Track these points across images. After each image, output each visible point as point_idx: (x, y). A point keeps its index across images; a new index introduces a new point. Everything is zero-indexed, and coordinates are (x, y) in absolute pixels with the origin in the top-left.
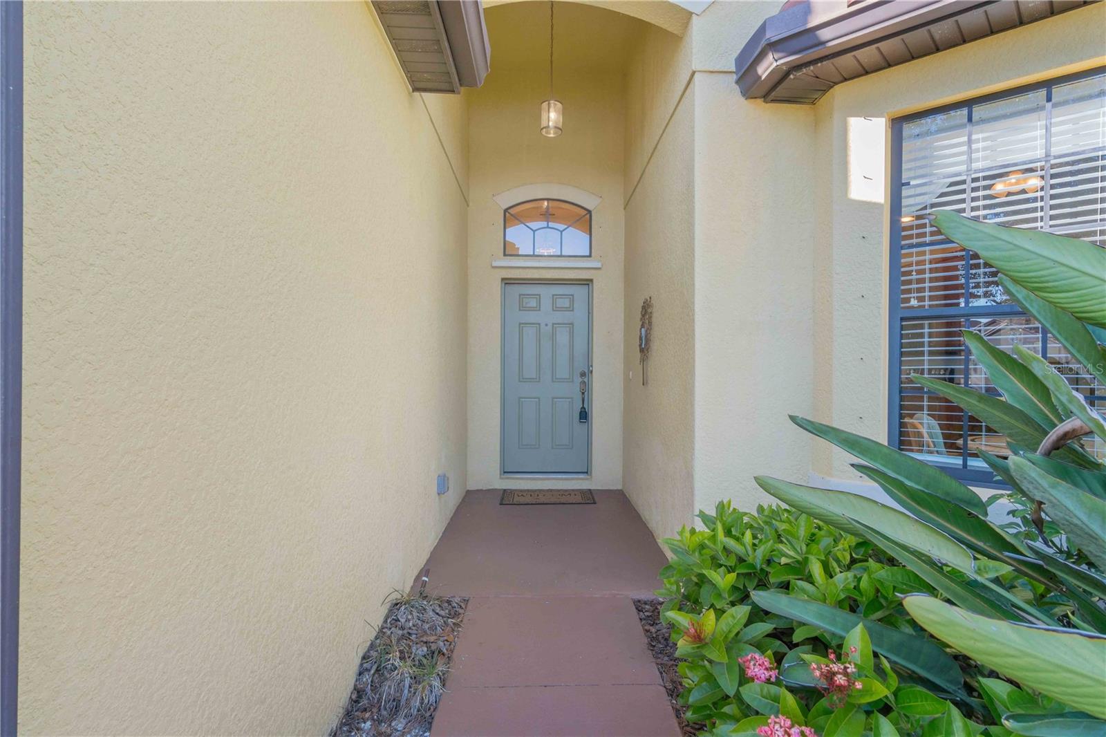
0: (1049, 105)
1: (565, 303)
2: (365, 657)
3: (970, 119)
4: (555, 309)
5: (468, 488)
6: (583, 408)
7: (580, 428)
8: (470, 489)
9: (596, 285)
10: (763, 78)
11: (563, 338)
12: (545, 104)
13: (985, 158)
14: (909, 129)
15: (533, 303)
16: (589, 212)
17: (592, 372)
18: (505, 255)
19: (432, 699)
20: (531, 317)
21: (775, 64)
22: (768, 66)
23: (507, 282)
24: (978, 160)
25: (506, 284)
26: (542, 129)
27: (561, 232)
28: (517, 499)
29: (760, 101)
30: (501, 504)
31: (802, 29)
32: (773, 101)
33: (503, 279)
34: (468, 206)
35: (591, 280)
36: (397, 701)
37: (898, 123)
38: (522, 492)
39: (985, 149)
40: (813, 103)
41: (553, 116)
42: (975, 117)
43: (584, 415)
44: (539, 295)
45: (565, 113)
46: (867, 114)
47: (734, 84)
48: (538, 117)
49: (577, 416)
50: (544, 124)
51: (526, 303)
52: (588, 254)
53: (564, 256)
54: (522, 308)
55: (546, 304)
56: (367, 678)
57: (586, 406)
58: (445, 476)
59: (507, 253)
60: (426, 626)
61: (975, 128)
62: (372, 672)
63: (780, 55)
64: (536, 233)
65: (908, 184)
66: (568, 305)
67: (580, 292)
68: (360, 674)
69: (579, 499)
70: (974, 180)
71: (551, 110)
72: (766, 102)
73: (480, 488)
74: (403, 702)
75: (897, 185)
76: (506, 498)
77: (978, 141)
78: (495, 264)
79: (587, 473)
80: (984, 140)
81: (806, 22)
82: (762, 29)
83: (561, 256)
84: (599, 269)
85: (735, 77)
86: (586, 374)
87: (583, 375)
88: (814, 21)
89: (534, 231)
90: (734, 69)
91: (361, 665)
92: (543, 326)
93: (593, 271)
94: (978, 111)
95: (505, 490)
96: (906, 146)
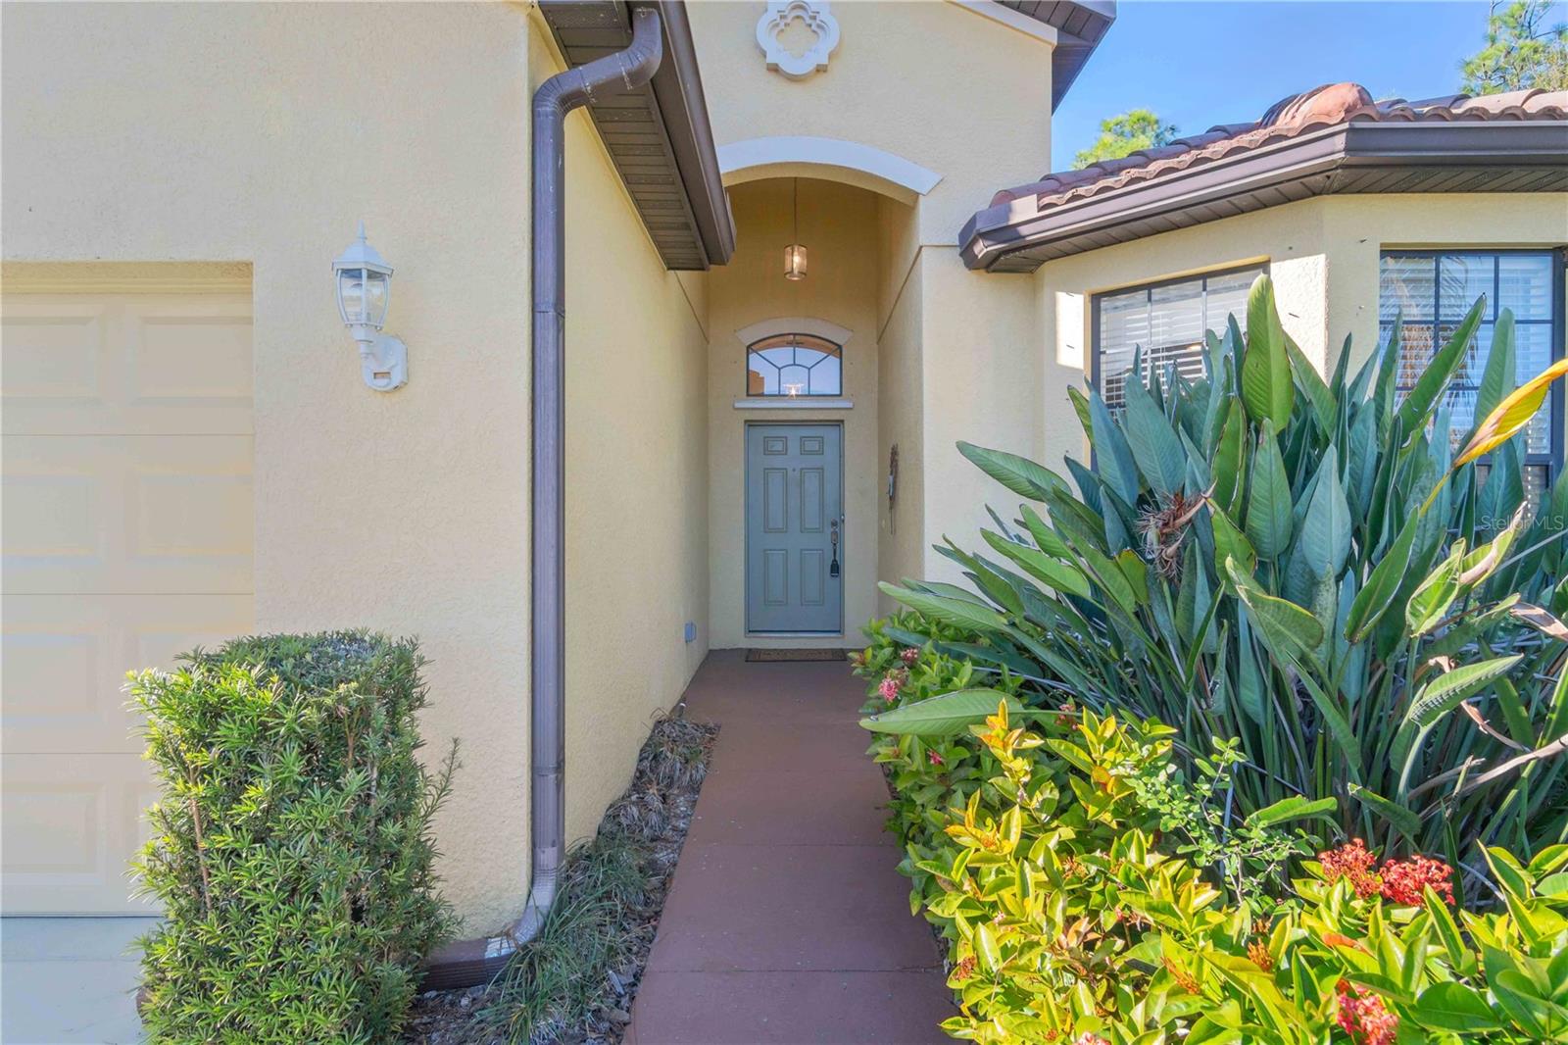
0: (1204, 293)
1: (814, 446)
2: (642, 751)
3: (1150, 300)
4: (804, 452)
5: (711, 647)
6: (835, 560)
7: (831, 583)
8: (715, 648)
9: (847, 426)
10: (980, 256)
11: (812, 484)
12: (789, 249)
13: (1164, 332)
14: (1104, 303)
15: (779, 446)
16: (840, 347)
17: (843, 521)
18: (748, 395)
19: (698, 777)
20: (778, 462)
21: (985, 250)
22: (981, 249)
23: (750, 424)
24: (1158, 334)
25: (749, 426)
26: (786, 274)
27: (809, 369)
28: (763, 657)
29: (982, 271)
30: (747, 661)
31: (1004, 225)
32: (994, 271)
33: (746, 421)
34: (708, 342)
35: (842, 421)
36: (671, 777)
37: (1096, 299)
38: (768, 651)
39: (1164, 325)
40: (1031, 272)
41: (797, 260)
42: (1154, 298)
43: (836, 569)
44: (786, 438)
45: (809, 256)
46: (1070, 291)
47: (958, 257)
48: (783, 262)
49: (828, 569)
50: (788, 268)
51: (773, 446)
52: (838, 393)
53: (813, 396)
54: (767, 452)
55: (794, 447)
56: (646, 763)
57: (837, 559)
58: (692, 624)
59: (751, 393)
60: (687, 737)
61: (1155, 307)
62: (650, 759)
63: (990, 243)
64: (782, 370)
65: (1104, 352)
66: (817, 448)
67: (831, 434)
68: (640, 761)
69: (829, 656)
70: (1153, 351)
71: (796, 253)
72: (988, 272)
73: (723, 647)
74: (676, 778)
75: (1096, 353)
76: (751, 656)
77: (1157, 317)
78: (737, 405)
79: (839, 631)
80: (1163, 317)
81: (1008, 219)
82: (973, 221)
83: (809, 395)
84: (851, 409)
85: (959, 250)
86: (837, 524)
87: (834, 524)
88: (1014, 220)
89: (779, 369)
90: (957, 243)
91: (640, 755)
92: (790, 472)
93: (843, 412)
94: (1157, 293)
95: (750, 650)
96: (1103, 318)
